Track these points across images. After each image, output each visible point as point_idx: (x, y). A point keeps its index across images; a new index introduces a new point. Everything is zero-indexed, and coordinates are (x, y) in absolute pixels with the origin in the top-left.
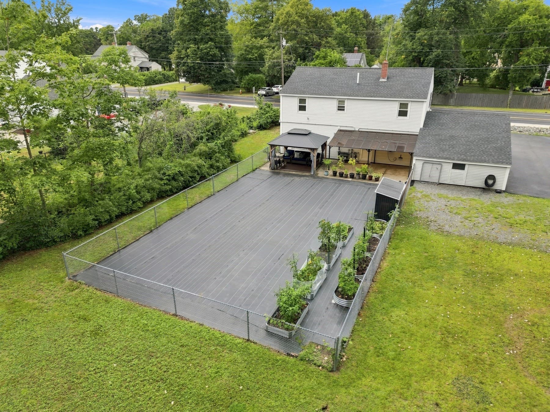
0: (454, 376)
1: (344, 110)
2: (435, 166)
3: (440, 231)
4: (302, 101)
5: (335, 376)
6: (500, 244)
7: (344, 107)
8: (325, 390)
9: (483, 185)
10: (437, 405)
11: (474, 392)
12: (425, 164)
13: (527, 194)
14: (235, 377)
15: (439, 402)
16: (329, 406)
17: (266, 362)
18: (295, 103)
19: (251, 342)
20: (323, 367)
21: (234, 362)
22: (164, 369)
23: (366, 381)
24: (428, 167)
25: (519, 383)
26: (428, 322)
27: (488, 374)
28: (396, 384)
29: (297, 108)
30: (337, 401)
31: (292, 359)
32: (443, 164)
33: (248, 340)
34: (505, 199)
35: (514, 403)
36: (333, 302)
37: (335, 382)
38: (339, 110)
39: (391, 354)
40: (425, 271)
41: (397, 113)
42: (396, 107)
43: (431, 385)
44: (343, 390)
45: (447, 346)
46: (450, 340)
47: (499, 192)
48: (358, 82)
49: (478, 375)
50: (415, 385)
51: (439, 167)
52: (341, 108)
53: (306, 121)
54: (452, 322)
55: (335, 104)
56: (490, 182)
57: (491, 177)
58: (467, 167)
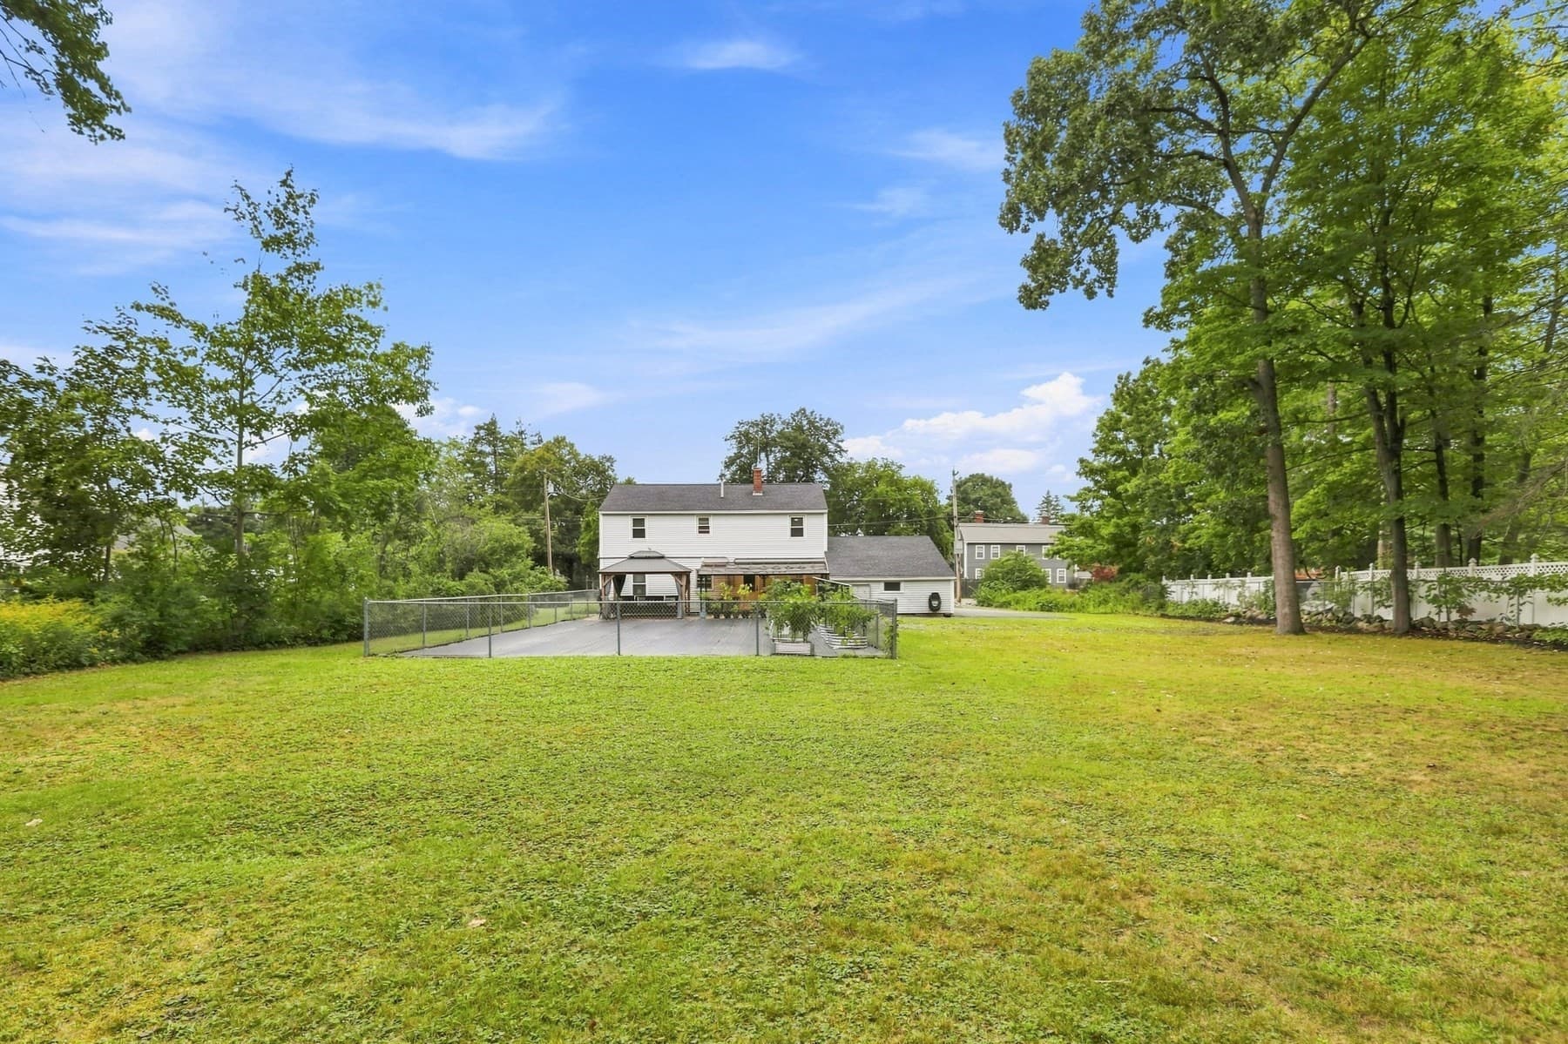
1: (709, 531)
4: (638, 522)
7: (708, 528)
9: (926, 610)
18: (627, 524)
29: (630, 533)
32: (872, 585)
38: (701, 531)
41: (789, 532)
42: (786, 523)
47: (947, 616)
48: (723, 496)
51: (867, 589)
52: (704, 528)
55: (694, 523)
56: (935, 603)
57: (935, 596)
58: (902, 585)
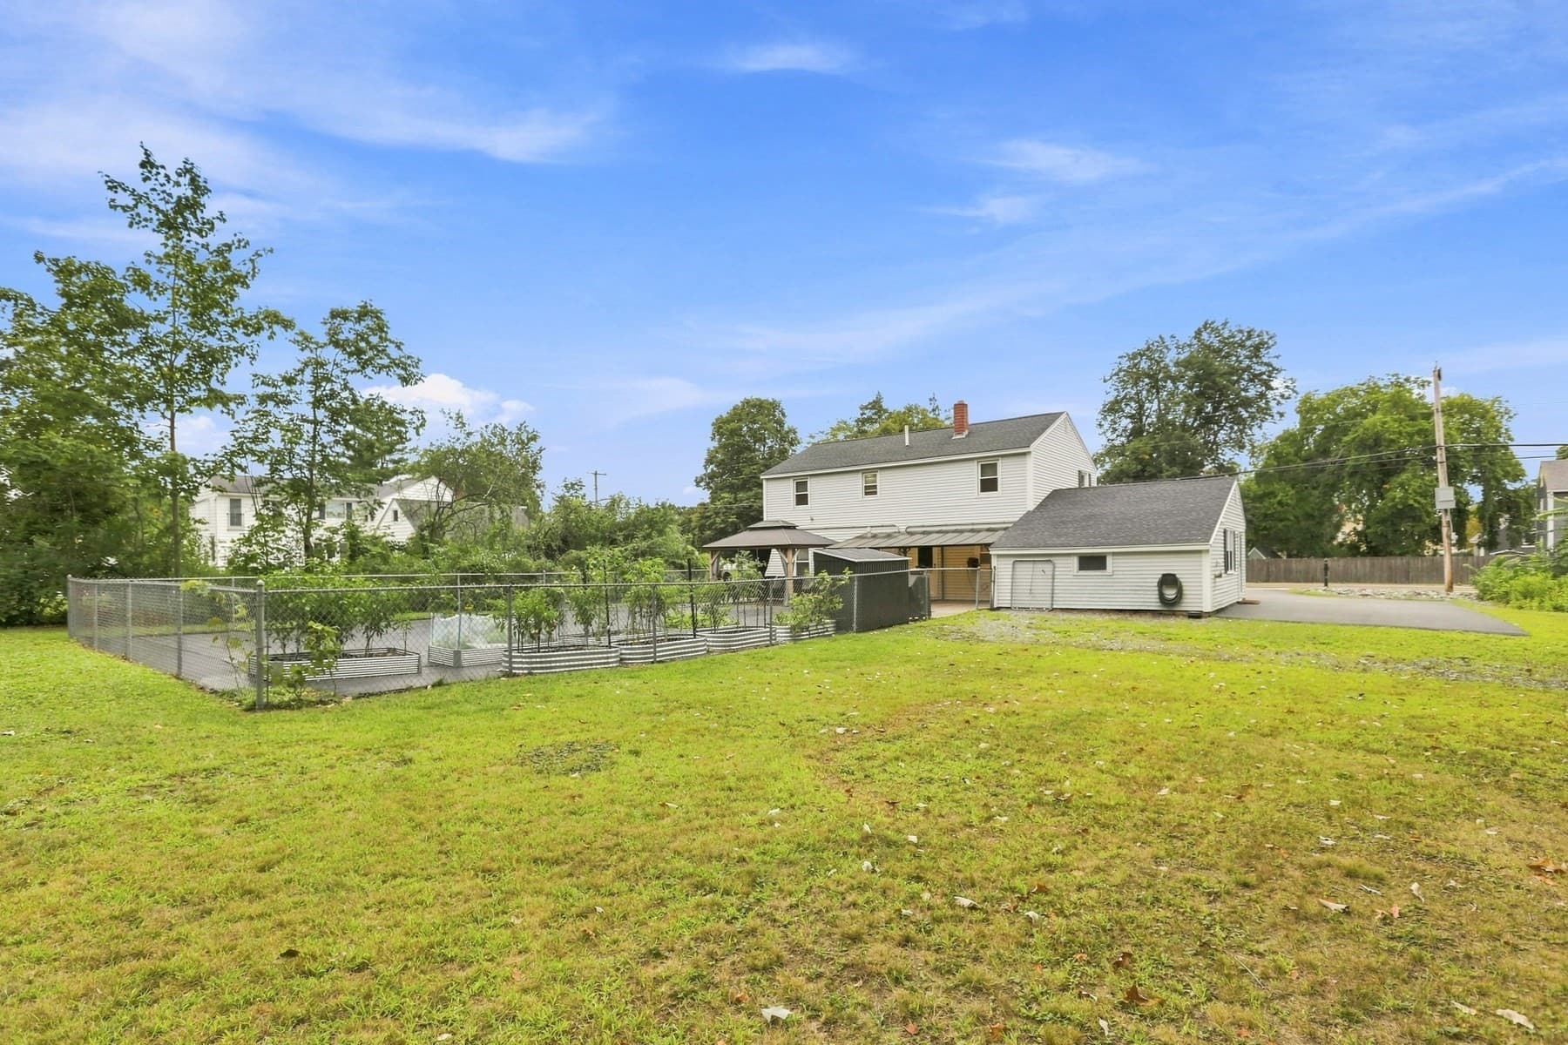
1: (875, 493)
2: (1040, 567)
4: (801, 485)
7: (875, 487)
9: (1155, 604)
12: (1018, 566)
18: (789, 489)
24: (1025, 570)
29: (793, 500)
32: (1056, 560)
38: (866, 494)
41: (977, 485)
42: (973, 474)
47: (1198, 617)
48: (907, 443)
51: (1048, 568)
52: (870, 490)
53: (807, 524)
55: (858, 482)
56: (1170, 593)
57: (1169, 580)
58: (1109, 560)
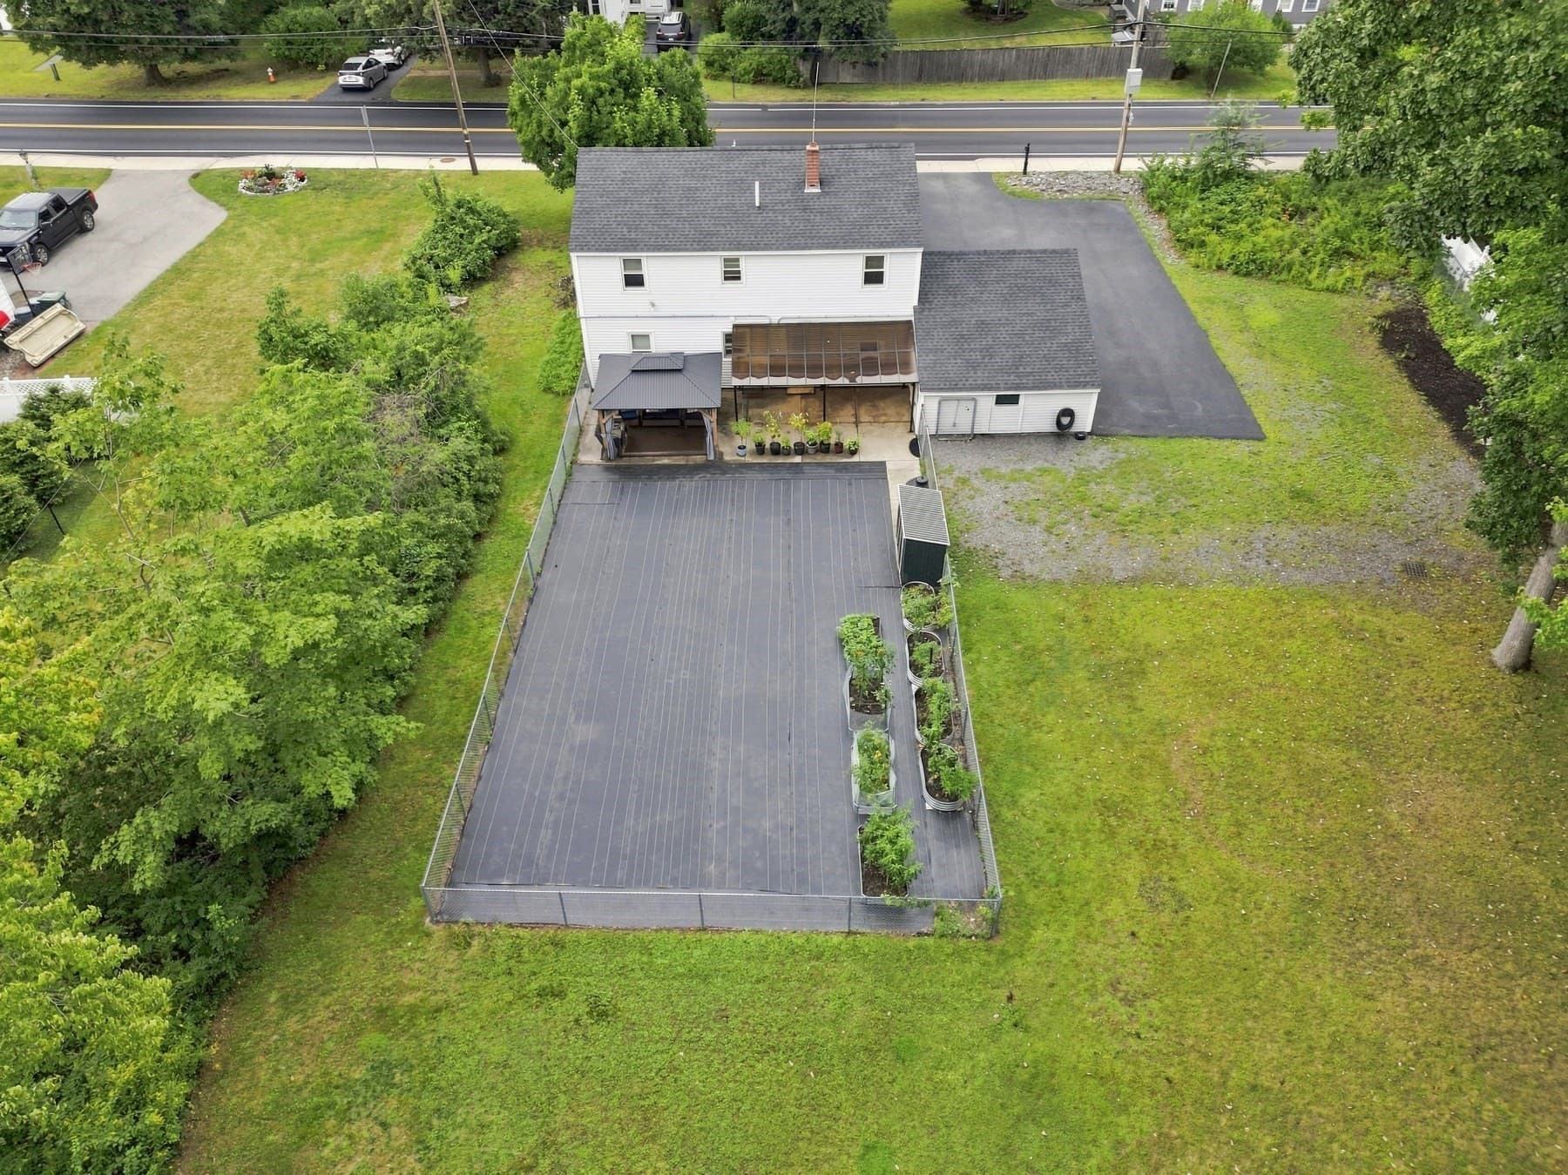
0: (1138, 883)
1: (739, 278)
2: (964, 404)
3: (1020, 579)
4: (632, 264)
5: (998, 943)
6: (1119, 583)
7: (739, 272)
8: (996, 972)
9: (1054, 428)
10: (1133, 934)
11: (1166, 897)
12: (944, 404)
13: (1127, 431)
14: (872, 1002)
15: (1135, 929)
16: (1014, 993)
17: (898, 960)
18: (615, 269)
19: (855, 933)
20: (976, 936)
21: (854, 978)
22: (762, 1030)
23: (1039, 934)
24: (949, 408)
25: (1211, 862)
26: (1075, 799)
27: (1175, 862)
28: (1074, 924)
29: (621, 281)
30: (1019, 982)
31: (929, 941)
32: (978, 399)
33: (849, 933)
34: (1096, 455)
35: (1214, 895)
36: (928, 807)
37: (1003, 952)
38: (726, 279)
39: (1051, 876)
40: (1031, 689)
41: (861, 276)
42: (857, 266)
43: (1115, 907)
44: (1018, 962)
45: (1113, 834)
46: (1113, 821)
47: (1080, 437)
48: (759, 206)
49: (1164, 868)
50: (1099, 917)
51: (971, 405)
52: (732, 275)
53: (649, 311)
54: (1104, 786)
55: (716, 267)
56: (1065, 420)
57: (1066, 412)
58: (1022, 398)
